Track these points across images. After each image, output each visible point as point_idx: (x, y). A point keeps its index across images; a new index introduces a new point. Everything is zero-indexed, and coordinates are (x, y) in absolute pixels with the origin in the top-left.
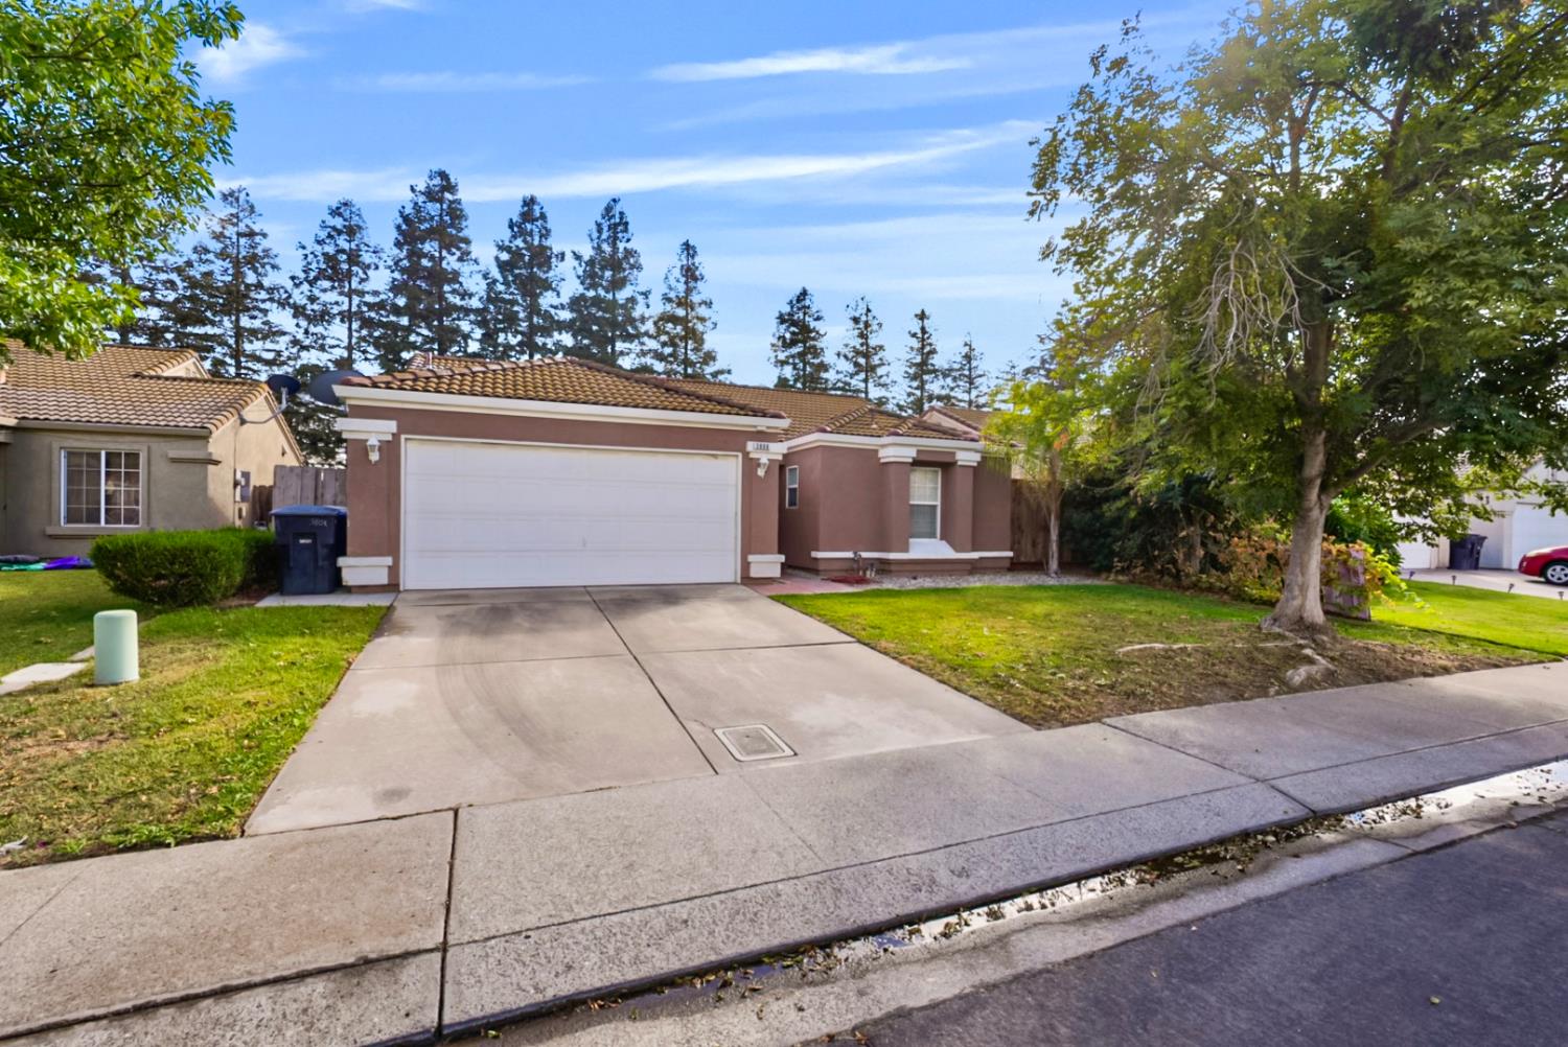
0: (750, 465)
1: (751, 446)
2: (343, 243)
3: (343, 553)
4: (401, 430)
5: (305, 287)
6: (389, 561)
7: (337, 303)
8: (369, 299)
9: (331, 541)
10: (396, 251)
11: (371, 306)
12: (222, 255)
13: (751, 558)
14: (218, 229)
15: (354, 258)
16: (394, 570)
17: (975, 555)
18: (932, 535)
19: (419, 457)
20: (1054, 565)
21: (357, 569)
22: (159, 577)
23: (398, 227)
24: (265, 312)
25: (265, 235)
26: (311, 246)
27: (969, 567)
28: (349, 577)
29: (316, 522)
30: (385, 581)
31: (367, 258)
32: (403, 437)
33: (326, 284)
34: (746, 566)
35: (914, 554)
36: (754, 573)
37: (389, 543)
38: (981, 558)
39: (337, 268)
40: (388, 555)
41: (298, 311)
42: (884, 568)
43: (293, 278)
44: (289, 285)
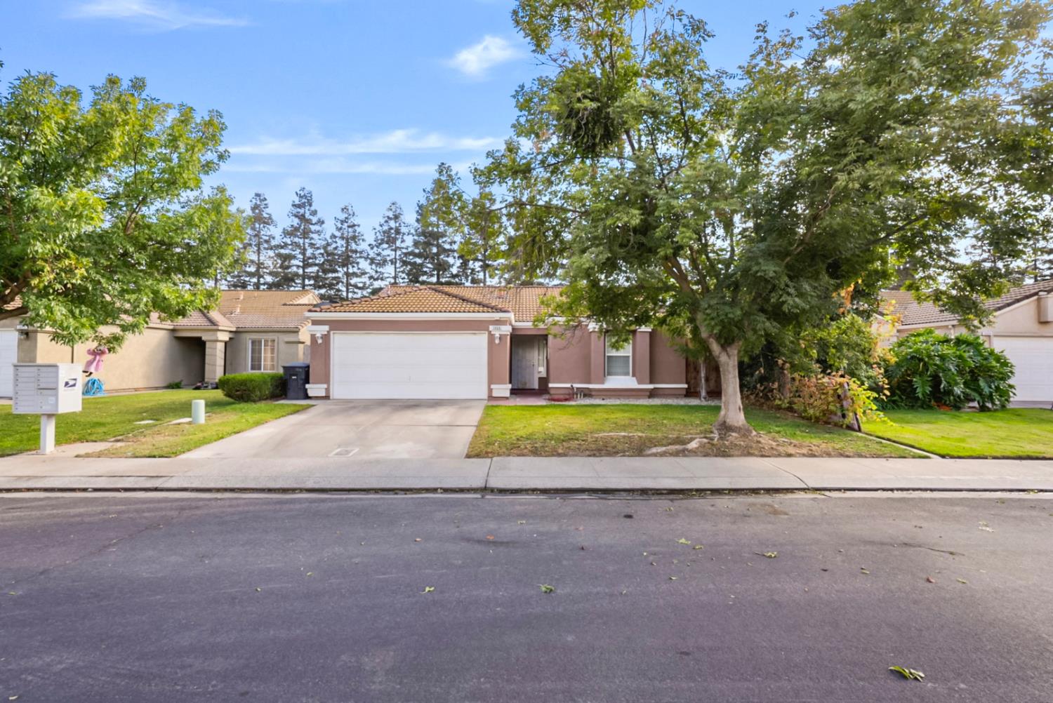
0: (491, 337)
1: (491, 328)
2: (392, 224)
3: (308, 383)
4: (331, 329)
5: (375, 248)
6: (325, 386)
7: (389, 256)
8: (404, 251)
9: (303, 377)
10: (416, 224)
11: (406, 254)
12: (342, 238)
13: (492, 386)
14: (339, 226)
15: (398, 232)
16: (327, 390)
17: (651, 386)
18: (627, 374)
19: (339, 341)
20: (703, 393)
21: (314, 389)
22: (237, 391)
23: (418, 212)
24: (358, 263)
25: (359, 226)
26: (379, 228)
27: (648, 394)
28: (310, 393)
29: (297, 369)
30: (324, 395)
31: (403, 230)
32: (332, 332)
33: (385, 246)
34: (490, 390)
35: (607, 385)
36: (495, 394)
37: (326, 379)
38: (655, 388)
39: (390, 237)
40: (325, 383)
41: (372, 261)
42: (587, 394)
43: (370, 245)
44: (368, 248)
